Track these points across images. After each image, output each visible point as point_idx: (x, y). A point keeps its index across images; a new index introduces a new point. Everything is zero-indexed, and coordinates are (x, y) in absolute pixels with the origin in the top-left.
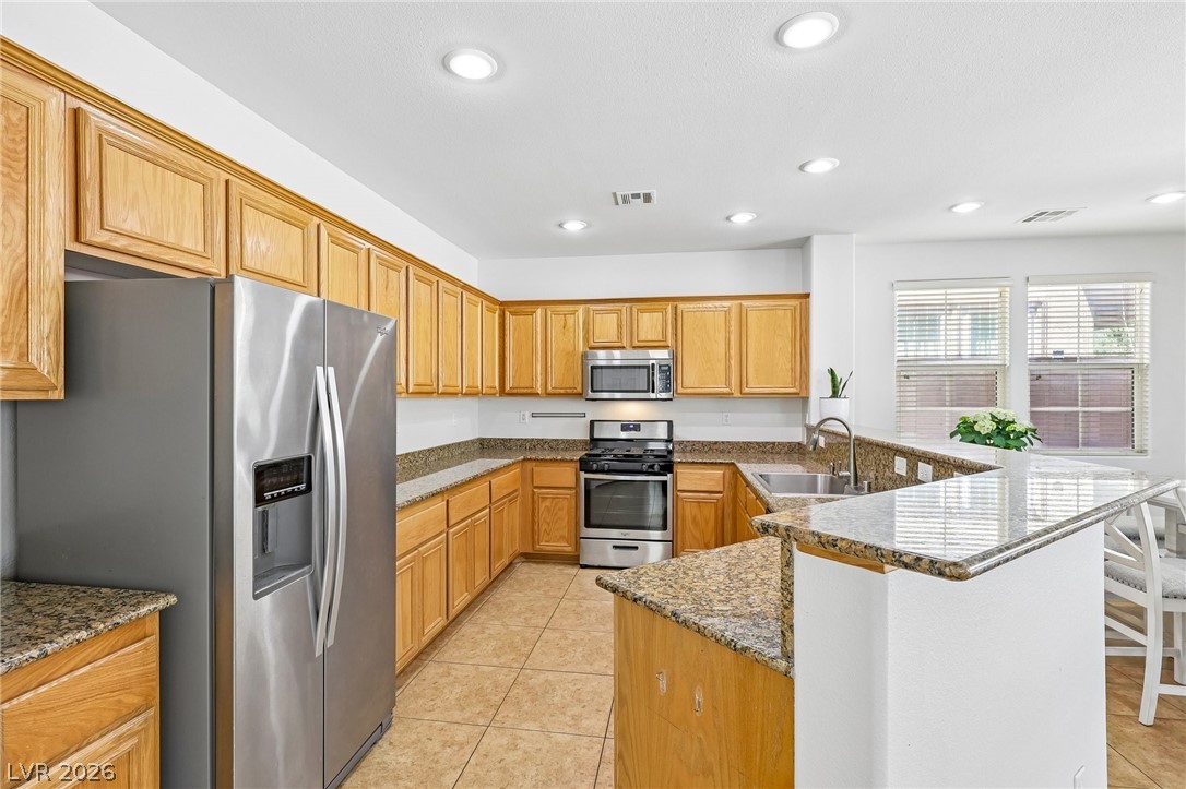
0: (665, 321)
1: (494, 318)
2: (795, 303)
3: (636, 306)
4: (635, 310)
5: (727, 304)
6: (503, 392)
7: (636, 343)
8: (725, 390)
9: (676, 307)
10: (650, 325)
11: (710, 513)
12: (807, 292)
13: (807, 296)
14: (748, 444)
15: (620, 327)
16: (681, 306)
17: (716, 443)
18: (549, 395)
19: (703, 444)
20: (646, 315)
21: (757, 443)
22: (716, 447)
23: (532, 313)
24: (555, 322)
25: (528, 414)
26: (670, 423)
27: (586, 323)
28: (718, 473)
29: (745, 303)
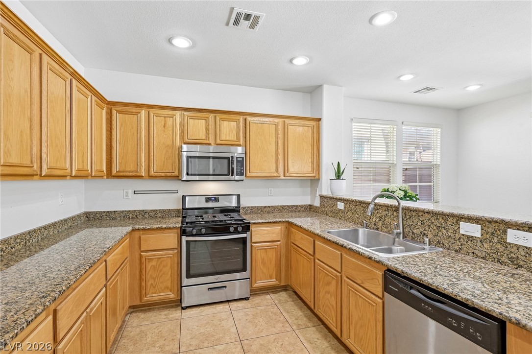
0: (238, 128)
1: (102, 113)
2: (313, 123)
3: (218, 116)
4: (218, 119)
5: (276, 120)
6: (109, 174)
7: (218, 142)
8: (276, 175)
9: (245, 119)
10: (228, 130)
11: (272, 255)
12: (320, 118)
13: (320, 119)
14: (283, 207)
15: (207, 129)
16: (249, 118)
17: (265, 207)
18: (151, 177)
19: (257, 208)
20: (226, 123)
21: (288, 206)
22: (265, 209)
23: (137, 114)
24: (157, 122)
25: (130, 192)
26: (239, 196)
27: (182, 125)
28: (278, 228)
29: (287, 121)
